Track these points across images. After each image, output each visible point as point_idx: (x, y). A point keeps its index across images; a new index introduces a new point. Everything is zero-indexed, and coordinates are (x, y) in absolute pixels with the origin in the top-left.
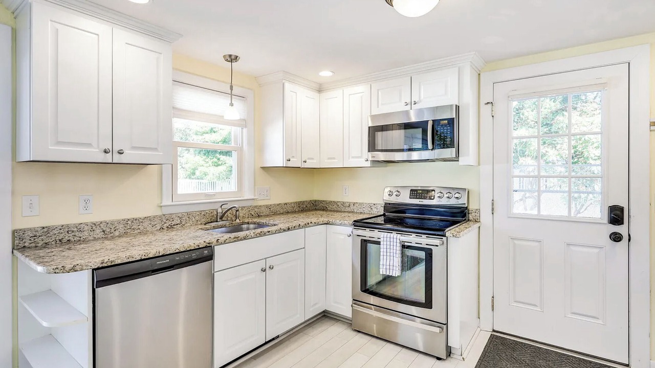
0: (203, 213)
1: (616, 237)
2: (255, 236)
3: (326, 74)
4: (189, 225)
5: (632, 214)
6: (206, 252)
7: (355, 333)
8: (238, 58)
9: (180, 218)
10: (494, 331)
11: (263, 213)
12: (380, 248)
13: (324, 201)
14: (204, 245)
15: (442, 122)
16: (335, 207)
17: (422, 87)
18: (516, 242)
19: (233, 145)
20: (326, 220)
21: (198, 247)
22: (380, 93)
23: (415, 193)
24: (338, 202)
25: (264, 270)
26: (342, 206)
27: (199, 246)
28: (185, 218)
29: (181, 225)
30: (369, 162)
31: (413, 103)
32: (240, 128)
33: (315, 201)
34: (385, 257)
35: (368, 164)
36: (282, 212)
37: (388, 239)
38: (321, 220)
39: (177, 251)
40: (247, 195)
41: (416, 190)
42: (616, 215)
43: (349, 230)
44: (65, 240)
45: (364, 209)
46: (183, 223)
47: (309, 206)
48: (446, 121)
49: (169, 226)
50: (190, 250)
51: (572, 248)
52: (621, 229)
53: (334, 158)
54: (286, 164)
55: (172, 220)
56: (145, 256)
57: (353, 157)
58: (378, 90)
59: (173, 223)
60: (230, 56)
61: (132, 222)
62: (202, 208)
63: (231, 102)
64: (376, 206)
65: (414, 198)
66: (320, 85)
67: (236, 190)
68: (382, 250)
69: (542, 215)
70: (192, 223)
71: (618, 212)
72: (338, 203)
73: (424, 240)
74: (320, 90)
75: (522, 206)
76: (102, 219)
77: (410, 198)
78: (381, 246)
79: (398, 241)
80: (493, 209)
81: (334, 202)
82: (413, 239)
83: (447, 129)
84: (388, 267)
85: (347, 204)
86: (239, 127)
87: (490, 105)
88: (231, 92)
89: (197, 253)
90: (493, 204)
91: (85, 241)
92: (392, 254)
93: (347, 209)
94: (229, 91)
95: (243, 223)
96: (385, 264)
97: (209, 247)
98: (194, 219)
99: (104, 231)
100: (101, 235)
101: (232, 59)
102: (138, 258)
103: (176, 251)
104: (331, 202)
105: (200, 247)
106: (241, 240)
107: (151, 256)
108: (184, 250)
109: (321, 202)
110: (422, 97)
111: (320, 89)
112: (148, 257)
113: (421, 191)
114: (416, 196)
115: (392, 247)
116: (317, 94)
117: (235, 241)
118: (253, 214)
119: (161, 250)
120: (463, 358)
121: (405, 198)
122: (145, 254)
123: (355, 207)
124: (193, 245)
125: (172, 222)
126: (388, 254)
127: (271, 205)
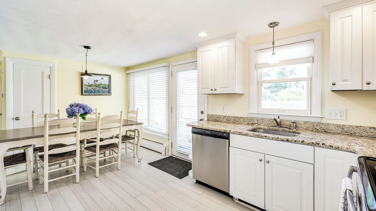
2: (254, 136)
6: (225, 135)
9: (258, 120)
14: (223, 131)
27: (221, 130)
28: (260, 121)
32: (311, 63)
39: (212, 130)
40: (316, 113)
44: (217, 120)
46: (259, 124)
50: (218, 131)
54: (332, 88)
55: (253, 121)
61: (236, 118)
63: (273, 53)
76: (226, 115)
88: (273, 46)
91: (221, 122)
94: (272, 46)
99: (227, 120)
100: (226, 121)
101: (273, 25)
106: (243, 135)
108: (215, 130)
117: (240, 134)
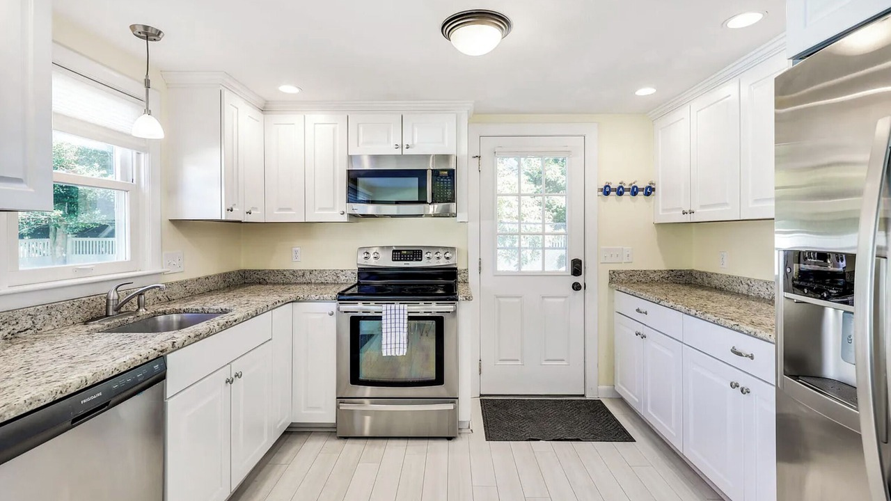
0: (77, 304)
1: (576, 287)
3: (289, 89)
4: (50, 327)
5: (587, 266)
6: (156, 367)
7: (341, 442)
8: (162, 34)
9: (33, 317)
10: (481, 395)
11: (175, 294)
12: (381, 324)
13: (259, 271)
14: (155, 354)
15: (441, 173)
16: (279, 278)
17: (416, 129)
18: (501, 300)
19: (118, 179)
20: (293, 296)
21: (146, 360)
22: (361, 129)
23: (398, 254)
24: (284, 270)
25: (230, 381)
26: (291, 276)
27: (147, 358)
28: (42, 316)
29: (36, 330)
30: (346, 215)
31: (405, 147)
32: (135, 152)
33: (245, 271)
34: (389, 334)
35: (345, 218)
36: (202, 291)
37: (393, 312)
38: (286, 296)
39: (116, 373)
40: (149, 266)
41: (400, 251)
42: (577, 268)
43: (333, 306)
45: (327, 278)
46: (38, 326)
47: (236, 279)
48: (446, 172)
49: (10, 336)
50: (135, 367)
51: (546, 299)
52: (579, 279)
53: (290, 209)
54: (226, 216)
55: (15, 322)
56: (61, 392)
57: (321, 209)
58: (358, 124)
59: (18, 328)
60: (146, 28)
62: (75, 294)
64: (344, 273)
65: (398, 260)
66: (267, 102)
67: (128, 258)
68: (384, 326)
69: (523, 272)
70: (55, 324)
71: (578, 265)
72: (285, 273)
73: (434, 308)
74: (263, 110)
75: (505, 265)
77: (393, 260)
78: (384, 321)
79: (406, 312)
80: (480, 268)
81: (277, 271)
82: (421, 308)
83: (447, 182)
84: (393, 346)
85: (301, 273)
86: (132, 148)
87: (477, 159)
89: (145, 371)
90: (480, 262)
92: (398, 329)
93: (300, 280)
95: (156, 314)
96: (389, 342)
97: (161, 358)
98: (59, 316)
101: (149, 34)
102: (50, 400)
103: (114, 374)
104: (272, 272)
105: (150, 359)
107: (72, 390)
108: (126, 368)
109: (255, 272)
110: (416, 142)
111: (264, 107)
112: (66, 394)
113: (405, 252)
114: (401, 258)
115: (397, 321)
116: (260, 114)
118: (161, 297)
119: (89, 376)
120: (472, 430)
121: (386, 261)
122: (60, 389)
123: (312, 276)
124: (139, 358)
125: (14, 327)
126: (393, 330)
127: (187, 281)
